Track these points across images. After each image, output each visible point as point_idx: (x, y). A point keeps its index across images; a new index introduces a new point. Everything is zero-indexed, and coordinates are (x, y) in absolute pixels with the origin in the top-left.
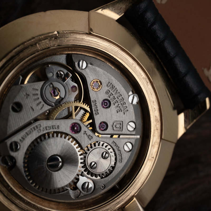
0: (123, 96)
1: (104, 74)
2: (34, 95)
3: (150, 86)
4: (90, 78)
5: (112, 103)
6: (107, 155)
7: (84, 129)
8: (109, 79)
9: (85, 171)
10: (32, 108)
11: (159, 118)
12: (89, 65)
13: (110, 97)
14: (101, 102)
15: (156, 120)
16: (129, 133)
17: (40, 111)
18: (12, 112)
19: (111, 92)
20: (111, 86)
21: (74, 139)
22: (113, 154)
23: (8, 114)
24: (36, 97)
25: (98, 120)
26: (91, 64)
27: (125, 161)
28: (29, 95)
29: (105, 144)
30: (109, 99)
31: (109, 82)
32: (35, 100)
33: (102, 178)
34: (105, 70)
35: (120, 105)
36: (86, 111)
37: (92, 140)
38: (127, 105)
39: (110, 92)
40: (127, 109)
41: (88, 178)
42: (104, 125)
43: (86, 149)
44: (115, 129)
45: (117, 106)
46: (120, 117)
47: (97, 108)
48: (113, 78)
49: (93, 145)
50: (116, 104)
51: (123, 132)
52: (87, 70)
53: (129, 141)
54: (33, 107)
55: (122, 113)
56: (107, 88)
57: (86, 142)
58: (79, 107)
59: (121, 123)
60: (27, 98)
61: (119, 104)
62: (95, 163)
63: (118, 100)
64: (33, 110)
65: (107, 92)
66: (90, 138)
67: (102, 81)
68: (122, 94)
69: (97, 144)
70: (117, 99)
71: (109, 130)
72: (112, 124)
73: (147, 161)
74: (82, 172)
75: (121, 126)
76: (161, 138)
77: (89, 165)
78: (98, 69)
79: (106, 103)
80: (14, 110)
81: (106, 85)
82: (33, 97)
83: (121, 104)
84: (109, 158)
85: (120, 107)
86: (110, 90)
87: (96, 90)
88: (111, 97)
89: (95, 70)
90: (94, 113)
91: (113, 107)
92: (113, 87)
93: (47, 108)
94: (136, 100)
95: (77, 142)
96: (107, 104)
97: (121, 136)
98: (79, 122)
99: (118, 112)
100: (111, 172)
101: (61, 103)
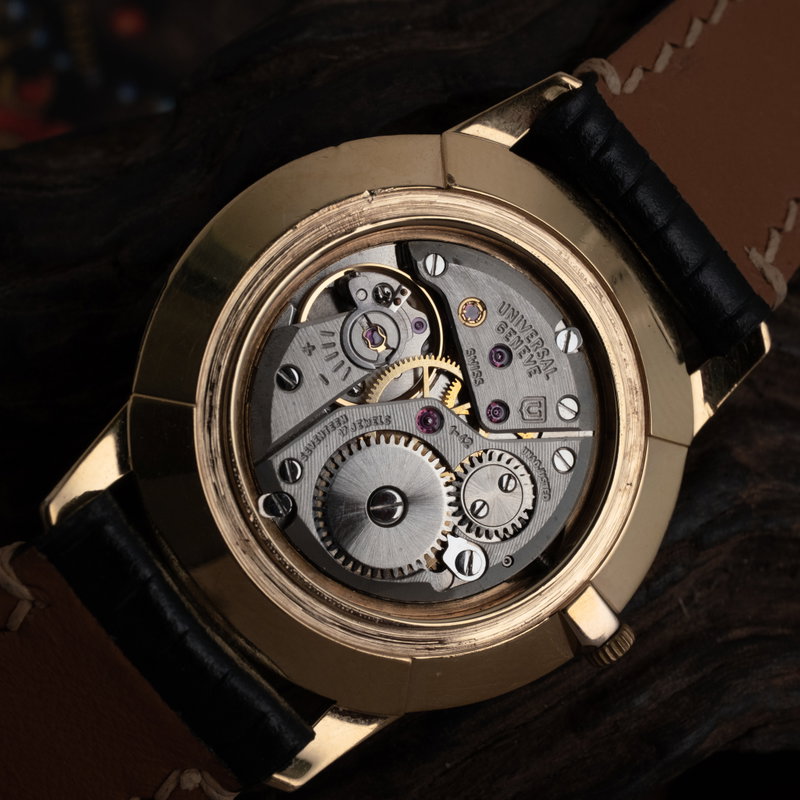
0: (541, 335)
1: (489, 282)
2: (326, 346)
3: (609, 305)
4: (457, 297)
5: (515, 353)
6: (512, 482)
7: (449, 421)
8: (502, 294)
9: (460, 523)
10: (323, 377)
11: (637, 383)
12: (452, 265)
13: (508, 340)
14: (487, 353)
15: (632, 389)
16: (563, 425)
17: (343, 383)
18: (278, 392)
19: (511, 325)
20: (510, 311)
21: (428, 446)
22: (526, 480)
23: (270, 396)
24: (331, 351)
25: (484, 397)
26: (456, 262)
27: (558, 496)
28: (314, 347)
29: (507, 457)
30: (507, 344)
31: (504, 303)
32: (330, 358)
33: (504, 539)
34: (491, 274)
35: (535, 358)
36: (451, 377)
37: (471, 447)
38: (552, 355)
39: (507, 326)
40: (553, 365)
41: (469, 540)
42: (500, 410)
43: (459, 470)
44: (527, 417)
45: (529, 361)
46: (538, 386)
47: (479, 367)
48: (512, 291)
49: (475, 461)
50: (526, 356)
51: (548, 425)
52: (447, 277)
53: (565, 444)
54: (327, 376)
55: (541, 377)
56: (499, 319)
57: (457, 455)
58: (435, 370)
59: (542, 402)
60: (310, 354)
61: (532, 356)
62: (485, 503)
63: (529, 345)
64: (327, 382)
65: (501, 328)
66: (467, 442)
67: (487, 301)
68: (539, 331)
69: (485, 457)
70: (526, 343)
71: (514, 422)
72: (518, 405)
73: (615, 494)
74: (455, 527)
75: (542, 409)
76: (647, 434)
77: (469, 508)
78: (473, 272)
79: (501, 353)
80: (284, 386)
81: (495, 309)
82: (324, 351)
83: (538, 353)
84: (518, 489)
85: (535, 362)
86: (508, 322)
87: (472, 323)
88: (511, 339)
89: (466, 276)
90: (472, 380)
91: (517, 362)
92: (515, 314)
93: (357, 375)
94: (575, 343)
95: (437, 454)
96: (501, 356)
97: (545, 435)
98: (438, 406)
99: (531, 375)
100: (526, 524)
101: (391, 363)
